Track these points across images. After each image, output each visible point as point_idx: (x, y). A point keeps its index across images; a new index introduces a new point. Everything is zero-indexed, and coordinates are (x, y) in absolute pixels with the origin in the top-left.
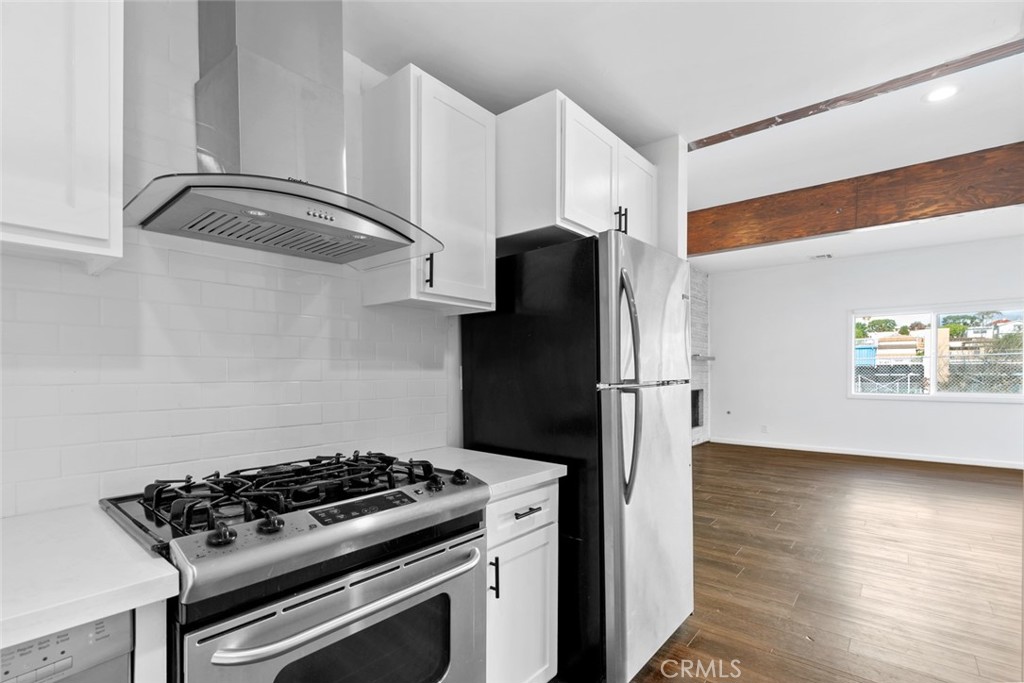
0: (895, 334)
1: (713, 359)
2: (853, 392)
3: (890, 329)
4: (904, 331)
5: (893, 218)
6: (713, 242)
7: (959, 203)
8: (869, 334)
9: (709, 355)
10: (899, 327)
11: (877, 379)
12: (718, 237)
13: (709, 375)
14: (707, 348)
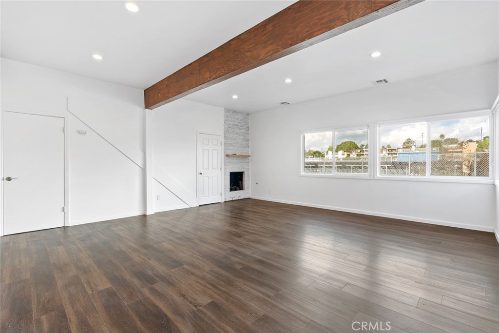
2: (302, 173)
13: (250, 164)
14: (249, 151)
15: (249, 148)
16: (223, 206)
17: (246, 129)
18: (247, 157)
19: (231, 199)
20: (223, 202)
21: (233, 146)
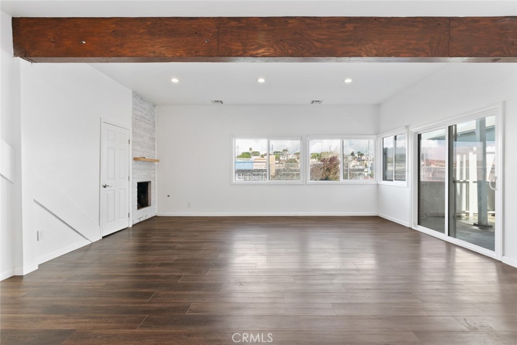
0: (260, 157)
1: (158, 161)
2: (234, 181)
3: (258, 156)
4: (262, 156)
5: (240, 53)
6: (113, 49)
7: (275, 50)
8: (252, 157)
9: (156, 159)
10: (261, 155)
11: (254, 175)
12: (117, 45)
13: (156, 171)
14: (155, 154)
15: (154, 150)
16: (131, 232)
17: (152, 125)
18: (152, 161)
19: (138, 221)
20: (131, 226)
21: (141, 145)
